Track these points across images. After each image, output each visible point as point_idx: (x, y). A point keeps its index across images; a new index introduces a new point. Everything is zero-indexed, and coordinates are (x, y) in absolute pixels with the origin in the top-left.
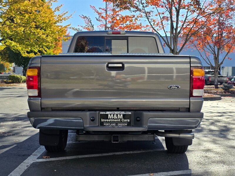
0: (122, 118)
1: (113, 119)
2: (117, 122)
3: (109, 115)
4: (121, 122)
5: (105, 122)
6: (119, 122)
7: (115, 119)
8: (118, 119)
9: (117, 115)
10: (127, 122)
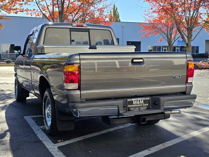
0: (143, 103)
1: (137, 104)
2: (139, 106)
3: (134, 101)
4: (142, 106)
5: (131, 107)
6: (141, 106)
7: (138, 104)
8: (140, 104)
9: (139, 101)
10: (147, 106)
